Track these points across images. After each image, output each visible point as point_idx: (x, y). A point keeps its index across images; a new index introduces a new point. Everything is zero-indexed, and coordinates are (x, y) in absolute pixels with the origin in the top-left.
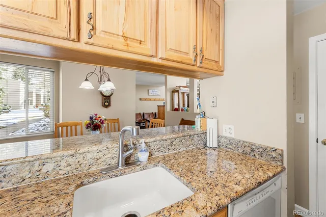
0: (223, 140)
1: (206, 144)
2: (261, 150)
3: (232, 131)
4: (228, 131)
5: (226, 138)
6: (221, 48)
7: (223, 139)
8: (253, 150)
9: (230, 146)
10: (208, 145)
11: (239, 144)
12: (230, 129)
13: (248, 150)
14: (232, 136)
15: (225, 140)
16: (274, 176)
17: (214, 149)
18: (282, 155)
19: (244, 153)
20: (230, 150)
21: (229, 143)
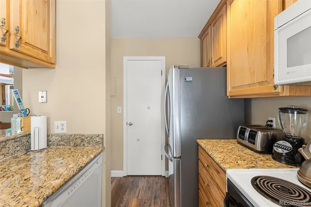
0: (53, 139)
1: (30, 148)
2: (89, 139)
3: (65, 127)
4: (60, 127)
5: (57, 135)
6: (51, 38)
7: (53, 137)
8: (83, 140)
9: (62, 143)
10: (32, 149)
11: (71, 138)
12: (62, 125)
13: (79, 141)
14: (65, 131)
15: (57, 138)
16: (95, 157)
17: (41, 151)
18: (102, 139)
19: (76, 145)
20: (61, 146)
21: (60, 139)
